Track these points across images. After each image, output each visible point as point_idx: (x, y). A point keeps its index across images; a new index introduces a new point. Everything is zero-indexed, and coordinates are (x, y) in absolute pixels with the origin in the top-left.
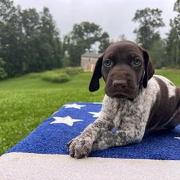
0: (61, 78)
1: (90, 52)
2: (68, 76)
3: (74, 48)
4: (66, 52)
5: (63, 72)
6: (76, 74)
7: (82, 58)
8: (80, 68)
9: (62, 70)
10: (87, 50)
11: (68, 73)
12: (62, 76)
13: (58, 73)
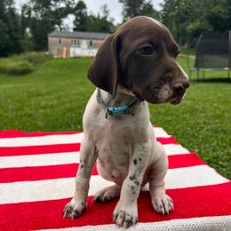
0: (20, 68)
1: (61, 29)
2: (30, 65)
3: (37, 23)
4: (28, 30)
5: (24, 60)
6: (43, 61)
7: (50, 39)
8: (47, 53)
9: (22, 56)
10: (57, 26)
11: (31, 60)
12: (22, 66)
13: (17, 61)
